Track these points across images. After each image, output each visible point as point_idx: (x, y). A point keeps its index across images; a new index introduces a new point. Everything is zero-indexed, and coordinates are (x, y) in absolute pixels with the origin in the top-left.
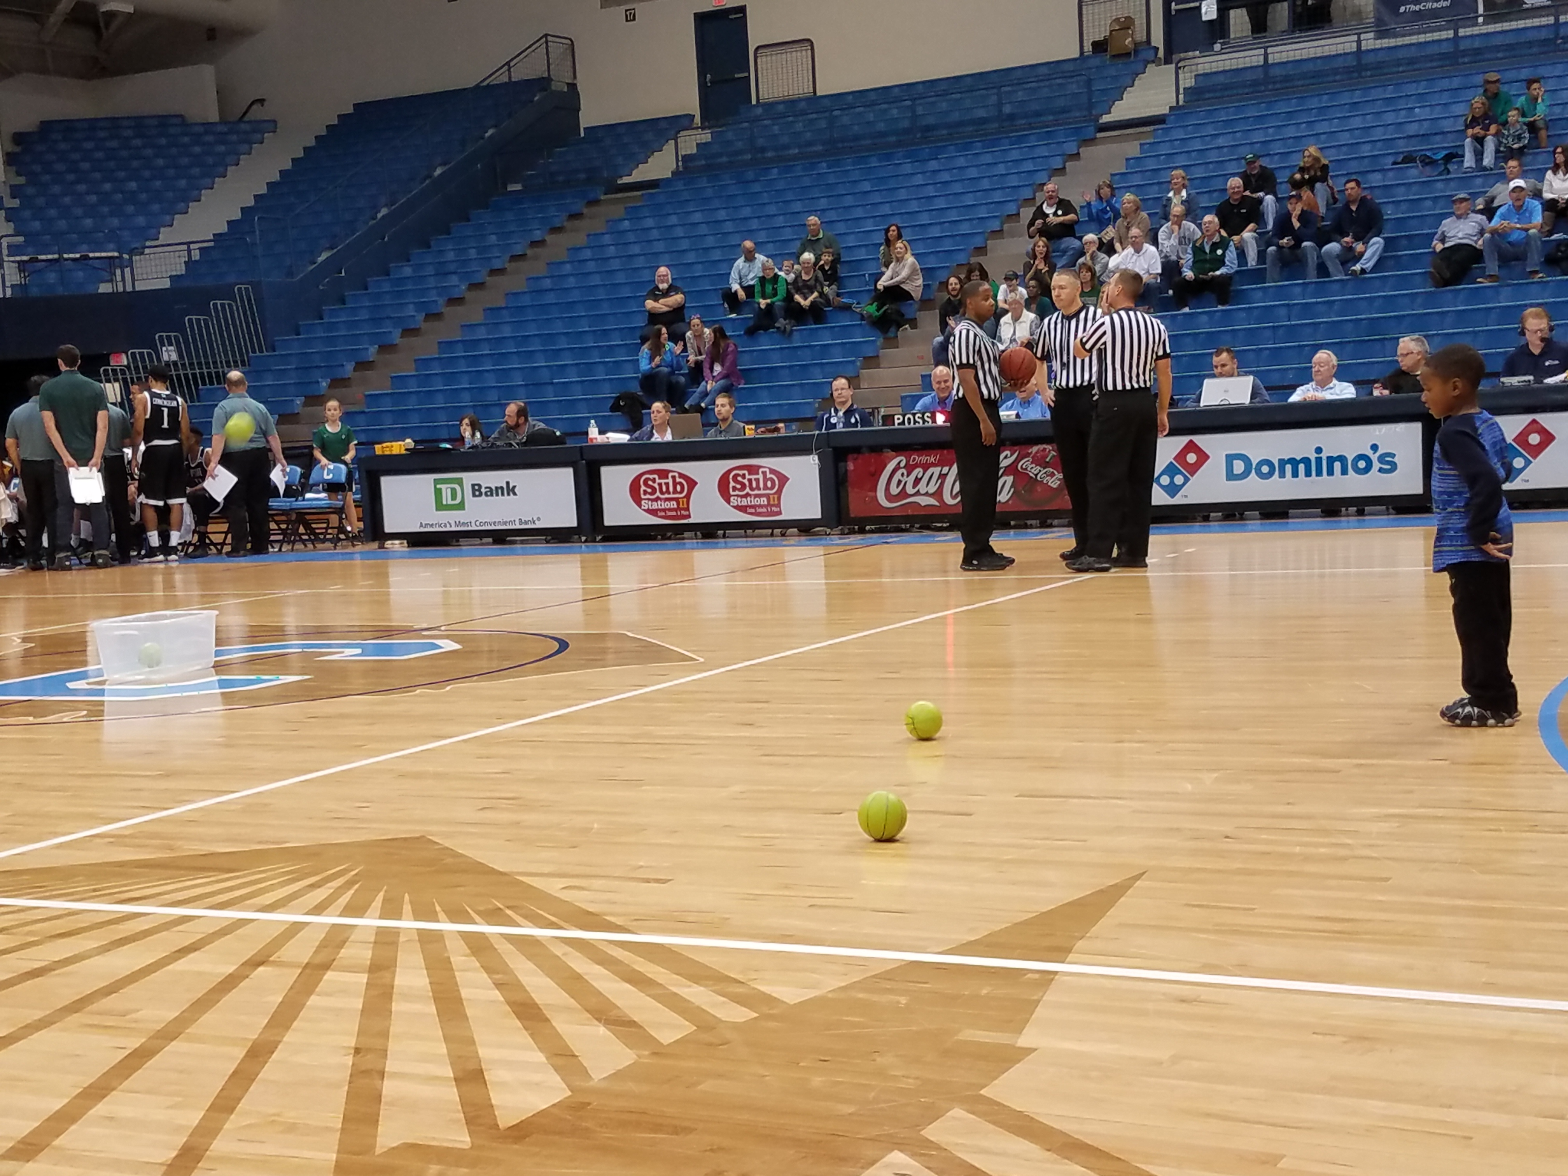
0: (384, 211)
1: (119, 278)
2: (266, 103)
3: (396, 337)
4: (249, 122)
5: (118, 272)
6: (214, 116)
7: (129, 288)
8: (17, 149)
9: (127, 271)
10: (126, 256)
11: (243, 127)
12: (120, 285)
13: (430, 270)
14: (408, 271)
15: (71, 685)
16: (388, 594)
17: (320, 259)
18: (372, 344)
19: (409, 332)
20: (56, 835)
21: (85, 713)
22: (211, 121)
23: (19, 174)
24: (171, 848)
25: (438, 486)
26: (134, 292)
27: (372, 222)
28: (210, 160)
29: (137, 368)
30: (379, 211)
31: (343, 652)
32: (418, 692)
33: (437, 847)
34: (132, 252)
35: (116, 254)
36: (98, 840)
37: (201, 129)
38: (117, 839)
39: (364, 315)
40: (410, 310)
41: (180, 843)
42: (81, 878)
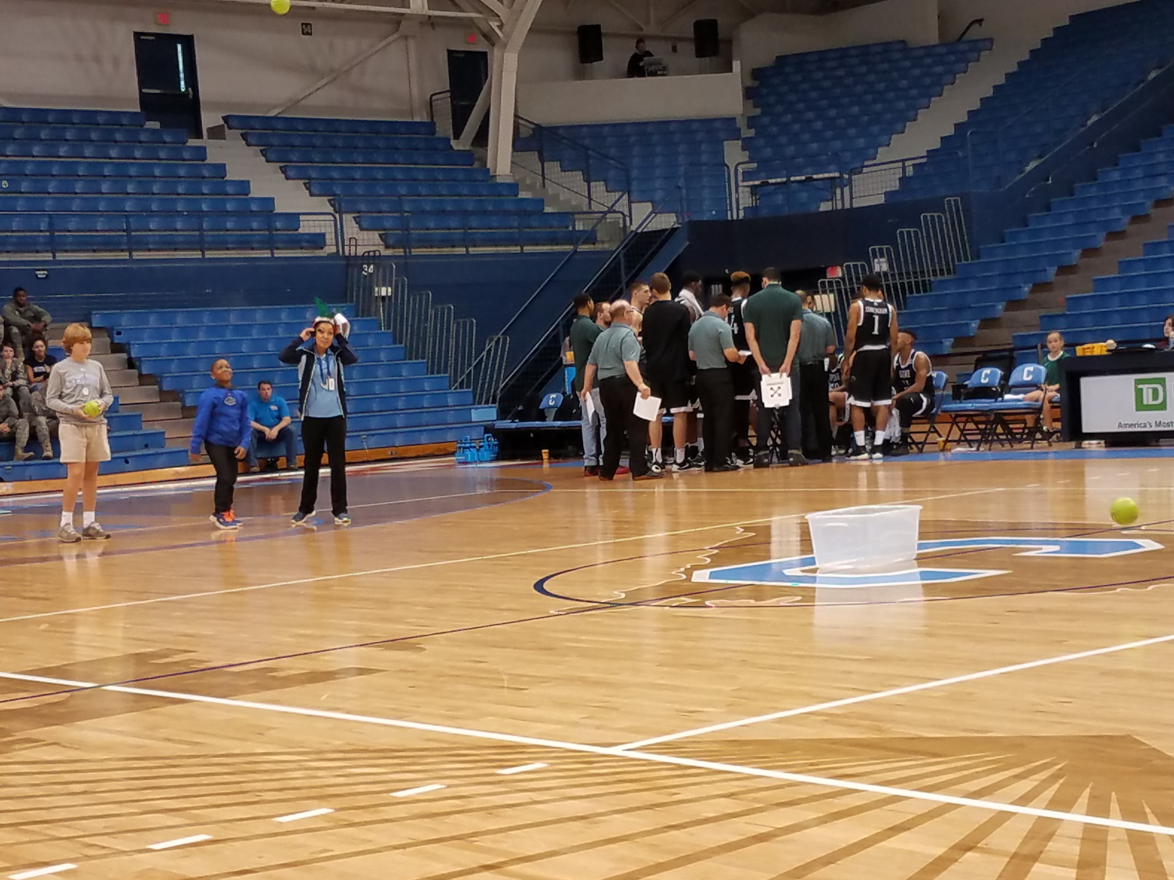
0: (1095, 118)
1: (839, 196)
2: (984, 23)
3: (1100, 240)
4: (969, 42)
5: (838, 191)
6: (933, 38)
7: (847, 206)
8: (756, 83)
9: (847, 190)
10: (846, 176)
11: (962, 47)
12: (839, 203)
13: (1139, 173)
14: (1116, 175)
15: (787, 572)
16: (1083, 493)
17: (1028, 169)
18: (1076, 248)
19: (1114, 235)
20: (776, 710)
21: (799, 598)
22: (931, 44)
23: (755, 106)
24: (880, 730)
25: (1140, 386)
26: (852, 210)
27: (1083, 129)
28: (928, 81)
29: (850, 279)
30: (1089, 119)
31: (1041, 549)
32: (1119, 590)
33: (1143, 747)
34: (853, 172)
35: (837, 175)
36: (813, 717)
37: (921, 53)
38: (830, 718)
39: (1069, 220)
40: (1116, 214)
41: (888, 726)
42: (798, 752)
